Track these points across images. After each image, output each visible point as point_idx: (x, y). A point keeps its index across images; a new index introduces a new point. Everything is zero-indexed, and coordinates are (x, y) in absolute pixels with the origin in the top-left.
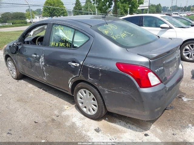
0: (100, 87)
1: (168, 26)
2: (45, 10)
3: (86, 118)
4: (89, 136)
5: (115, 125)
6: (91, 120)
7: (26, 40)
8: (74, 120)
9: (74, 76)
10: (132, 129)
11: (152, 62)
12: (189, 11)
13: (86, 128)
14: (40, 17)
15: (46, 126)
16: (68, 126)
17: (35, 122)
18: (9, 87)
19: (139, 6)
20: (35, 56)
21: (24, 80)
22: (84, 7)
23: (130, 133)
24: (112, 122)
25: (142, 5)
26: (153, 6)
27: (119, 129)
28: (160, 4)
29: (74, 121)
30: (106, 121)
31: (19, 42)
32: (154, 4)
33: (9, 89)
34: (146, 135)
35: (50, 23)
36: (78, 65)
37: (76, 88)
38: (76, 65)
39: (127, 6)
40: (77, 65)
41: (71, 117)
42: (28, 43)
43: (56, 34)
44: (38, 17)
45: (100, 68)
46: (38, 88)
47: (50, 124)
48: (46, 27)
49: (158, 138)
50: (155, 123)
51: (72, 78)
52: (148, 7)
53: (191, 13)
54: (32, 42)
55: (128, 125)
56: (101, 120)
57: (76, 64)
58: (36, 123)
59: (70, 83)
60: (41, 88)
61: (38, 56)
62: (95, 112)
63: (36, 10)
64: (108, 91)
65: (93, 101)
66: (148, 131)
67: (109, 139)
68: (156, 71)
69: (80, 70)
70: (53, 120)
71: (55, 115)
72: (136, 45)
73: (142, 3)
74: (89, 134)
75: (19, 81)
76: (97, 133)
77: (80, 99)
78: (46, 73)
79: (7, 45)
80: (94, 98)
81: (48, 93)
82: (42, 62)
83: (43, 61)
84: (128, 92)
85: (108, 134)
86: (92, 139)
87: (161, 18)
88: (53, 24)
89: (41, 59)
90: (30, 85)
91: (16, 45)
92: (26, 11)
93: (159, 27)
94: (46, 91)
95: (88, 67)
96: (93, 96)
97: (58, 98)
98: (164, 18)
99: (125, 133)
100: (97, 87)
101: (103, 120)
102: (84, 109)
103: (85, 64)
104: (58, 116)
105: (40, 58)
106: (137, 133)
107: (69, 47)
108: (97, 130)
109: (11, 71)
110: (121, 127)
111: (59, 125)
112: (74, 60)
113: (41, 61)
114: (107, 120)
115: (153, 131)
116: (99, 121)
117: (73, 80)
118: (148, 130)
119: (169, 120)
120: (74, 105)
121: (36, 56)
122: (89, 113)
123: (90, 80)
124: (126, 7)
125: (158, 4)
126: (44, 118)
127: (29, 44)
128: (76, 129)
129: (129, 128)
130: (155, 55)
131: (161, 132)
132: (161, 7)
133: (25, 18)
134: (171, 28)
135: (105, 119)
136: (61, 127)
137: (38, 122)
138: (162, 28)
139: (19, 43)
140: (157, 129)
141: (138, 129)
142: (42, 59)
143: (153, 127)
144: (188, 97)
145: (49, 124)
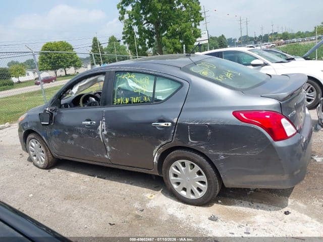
0: (210, 152)
1: (262, 63)
2: (43, 60)
3: (188, 205)
4: (204, 229)
5: (237, 207)
6: (197, 207)
7: (63, 102)
8: (171, 211)
9: (163, 143)
10: (262, 208)
11: (283, 103)
12: (267, 41)
13: (194, 219)
14: (34, 73)
15: (130, 226)
16: (165, 221)
17: (110, 224)
18: (38, 182)
19: (196, 41)
20: (89, 123)
21: (58, 168)
22: (107, 50)
23: (262, 215)
24: (230, 204)
25: (199, 38)
26: (213, 39)
27: (243, 212)
28: (223, 36)
29: (172, 213)
30: (220, 205)
31: (52, 106)
32: (213, 36)
33: (41, 185)
34: (287, 213)
35: (110, 72)
36: (170, 124)
37: (165, 161)
38: (166, 125)
39: (178, 43)
40: (168, 124)
41: (164, 208)
42: (66, 105)
43: (121, 86)
44: (31, 73)
45: (208, 124)
46: (89, 177)
47: (136, 223)
48: (102, 78)
49: (305, 214)
50: (291, 196)
51: (159, 146)
52: (207, 41)
53: (271, 45)
54: (72, 105)
55: (255, 204)
56: (212, 205)
57: (166, 123)
58: (113, 225)
59: (156, 155)
60: (93, 176)
61: (95, 122)
62: (202, 193)
63: (25, 63)
64: (225, 156)
65: (197, 176)
66: (287, 208)
67: (236, 227)
68: (289, 116)
69: (174, 132)
70: (138, 217)
71: (137, 209)
72: (248, 87)
73: (200, 36)
74: (202, 226)
75: (51, 170)
76: (216, 223)
77: (175, 178)
78: (110, 147)
79: (26, 114)
80: (199, 171)
81: (109, 181)
82: (103, 130)
83: (105, 128)
84: (256, 151)
85: (233, 221)
86: (211, 231)
87: (249, 52)
88: (116, 72)
89: (100, 127)
90: (73, 175)
91: (49, 110)
92: (8, 65)
93: (250, 64)
94: (105, 179)
95: (188, 125)
96: (197, 168)
97: (129, 185)
98: (253, 52)
99: (255, 215)
100: (205, 152)
101: (215, 204)
102: (183, 193)
103: (180, 122)
104: (142, 211)
105: (98, 124)
106: (273, 213)
107: (148, 102)
108: (213, 219)
109: (35, 156)
110: (244, 208)
111: (151, 222)
112: (162, 118)
113: (100, 129)
114: (220, 203)
115: (293, 207)
116: (209, 206)
117: (161, 148)
118: (286, 206)
119: (309, 189)
120: (160, 191)
121: (91, 123)
122: (192, 197)
123: (192, 143)
124: (176, 43)
125: (221, 35)
126: (122, 217)
127: (67, 107)
128: (181, 223)
129: (258, 207)
130: (285, 94)
131: (305, 206)
132: (225, 39)
133: (9, 76)
134: (266, 64)
135: (218, 203)
136: (156, 224)
137: (115, 223)
138: (254, 65)
139: (54, 108)
140: (297, 203)
141: (272, 208)
142: (102, 126)
143: (290, 201)
144: (320, 155)
145: (134, 223)
